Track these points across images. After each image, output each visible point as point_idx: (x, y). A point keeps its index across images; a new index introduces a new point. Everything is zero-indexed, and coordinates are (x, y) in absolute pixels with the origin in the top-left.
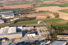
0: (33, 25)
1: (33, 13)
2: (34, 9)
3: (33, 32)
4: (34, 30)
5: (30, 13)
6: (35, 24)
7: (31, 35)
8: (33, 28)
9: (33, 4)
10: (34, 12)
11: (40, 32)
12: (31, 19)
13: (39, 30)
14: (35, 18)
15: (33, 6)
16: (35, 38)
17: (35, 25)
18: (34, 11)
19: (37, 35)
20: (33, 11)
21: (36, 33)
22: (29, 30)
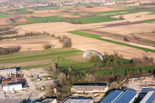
0: (13, 65)
1: (12, 38)
2: (13, 30)
3: (16, 81)
4: (18, 76)
5: (5, 38)
6: (18, 62)
7: (11, 87)
8: (14, 71)
9: (10, 17)
10: (15, 35)
11: (32, 80)
12: (8, 51)
13: (28, 76)
14: (17, 50)
15: (10, 22)
16: (20, 95)
17: (18, 65)
18: (13, 33)
19: (25, 89)
20: (10, 33)
22: (6, 77)
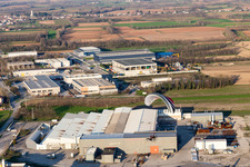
0: (221, 107)
1: (228, 61)
3: (220, 133)
4: (224, 125)
5: (218, 61)
6: (230, 102)
7: (209, 143)
8: (219, 117)
9: (232, 27)
10: (233, 56)
11: (246, 135)
12: (217, 83)
13: (241, 128)
14: (232, 81)
15: (230, 34)
16: (222, 158)
17: (228, 107)
18: (232, 52)
19: (232, 148)
20: (227, 53)
21: (231, 139)
22: (206, 125)
